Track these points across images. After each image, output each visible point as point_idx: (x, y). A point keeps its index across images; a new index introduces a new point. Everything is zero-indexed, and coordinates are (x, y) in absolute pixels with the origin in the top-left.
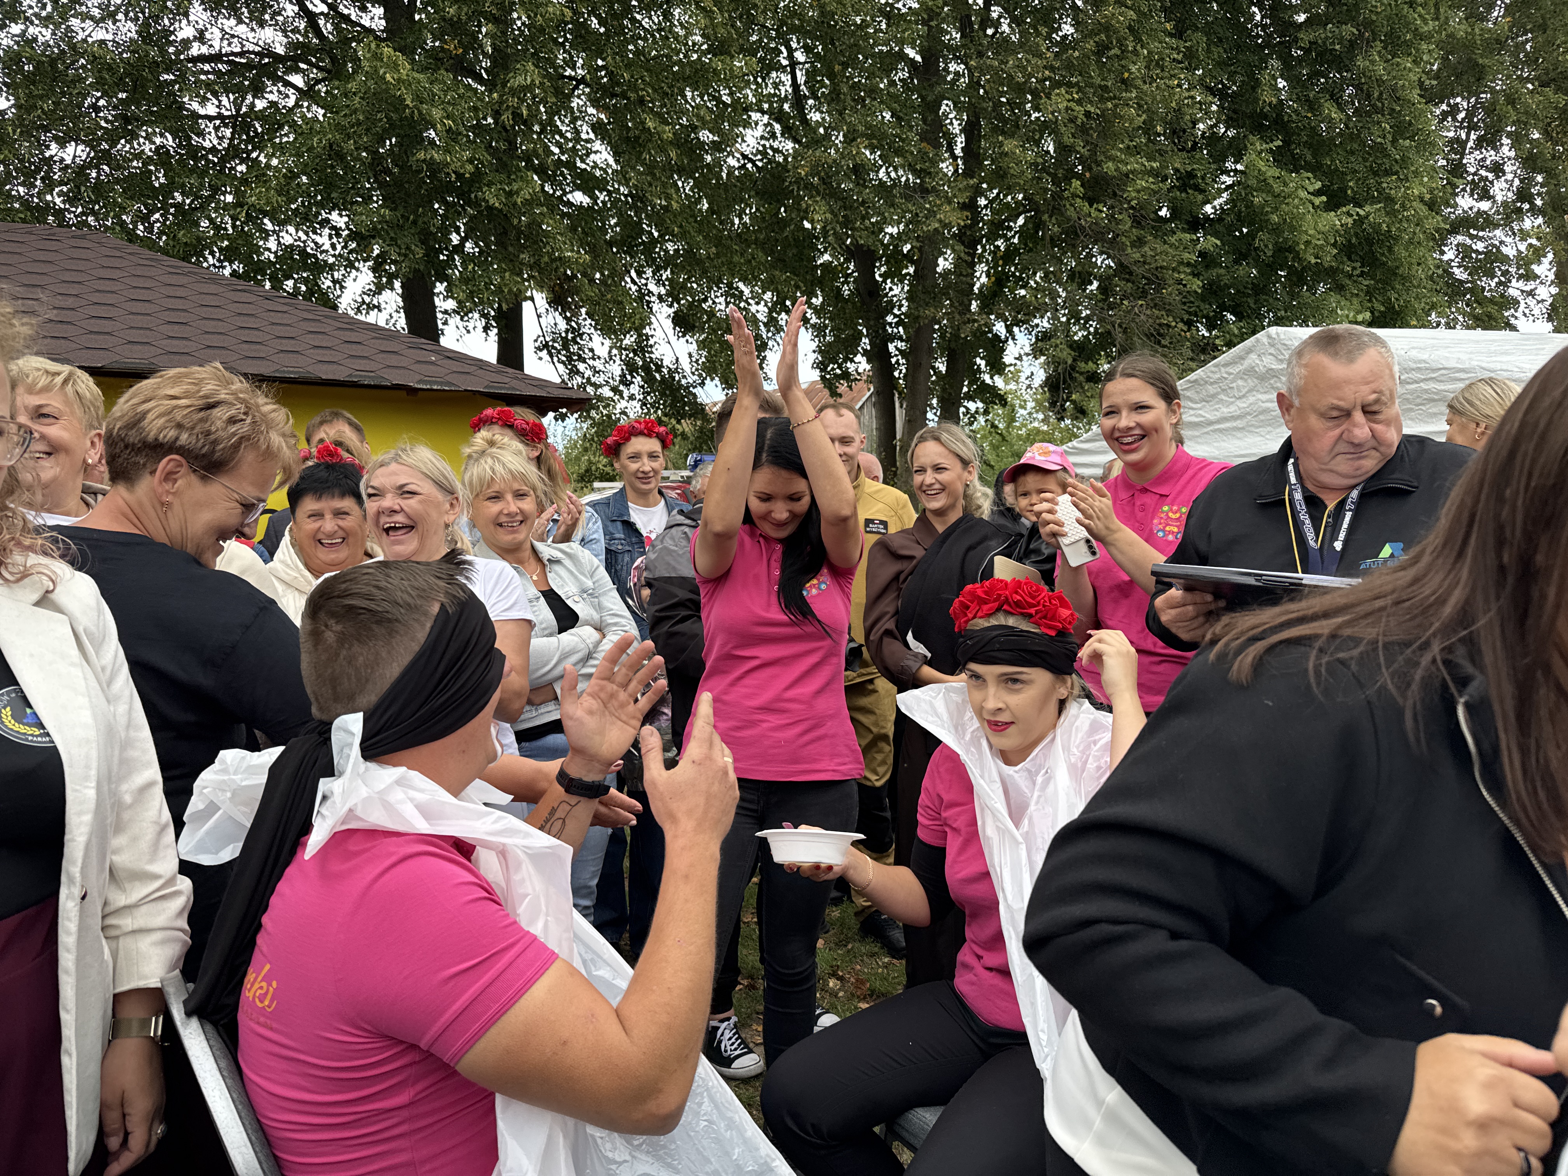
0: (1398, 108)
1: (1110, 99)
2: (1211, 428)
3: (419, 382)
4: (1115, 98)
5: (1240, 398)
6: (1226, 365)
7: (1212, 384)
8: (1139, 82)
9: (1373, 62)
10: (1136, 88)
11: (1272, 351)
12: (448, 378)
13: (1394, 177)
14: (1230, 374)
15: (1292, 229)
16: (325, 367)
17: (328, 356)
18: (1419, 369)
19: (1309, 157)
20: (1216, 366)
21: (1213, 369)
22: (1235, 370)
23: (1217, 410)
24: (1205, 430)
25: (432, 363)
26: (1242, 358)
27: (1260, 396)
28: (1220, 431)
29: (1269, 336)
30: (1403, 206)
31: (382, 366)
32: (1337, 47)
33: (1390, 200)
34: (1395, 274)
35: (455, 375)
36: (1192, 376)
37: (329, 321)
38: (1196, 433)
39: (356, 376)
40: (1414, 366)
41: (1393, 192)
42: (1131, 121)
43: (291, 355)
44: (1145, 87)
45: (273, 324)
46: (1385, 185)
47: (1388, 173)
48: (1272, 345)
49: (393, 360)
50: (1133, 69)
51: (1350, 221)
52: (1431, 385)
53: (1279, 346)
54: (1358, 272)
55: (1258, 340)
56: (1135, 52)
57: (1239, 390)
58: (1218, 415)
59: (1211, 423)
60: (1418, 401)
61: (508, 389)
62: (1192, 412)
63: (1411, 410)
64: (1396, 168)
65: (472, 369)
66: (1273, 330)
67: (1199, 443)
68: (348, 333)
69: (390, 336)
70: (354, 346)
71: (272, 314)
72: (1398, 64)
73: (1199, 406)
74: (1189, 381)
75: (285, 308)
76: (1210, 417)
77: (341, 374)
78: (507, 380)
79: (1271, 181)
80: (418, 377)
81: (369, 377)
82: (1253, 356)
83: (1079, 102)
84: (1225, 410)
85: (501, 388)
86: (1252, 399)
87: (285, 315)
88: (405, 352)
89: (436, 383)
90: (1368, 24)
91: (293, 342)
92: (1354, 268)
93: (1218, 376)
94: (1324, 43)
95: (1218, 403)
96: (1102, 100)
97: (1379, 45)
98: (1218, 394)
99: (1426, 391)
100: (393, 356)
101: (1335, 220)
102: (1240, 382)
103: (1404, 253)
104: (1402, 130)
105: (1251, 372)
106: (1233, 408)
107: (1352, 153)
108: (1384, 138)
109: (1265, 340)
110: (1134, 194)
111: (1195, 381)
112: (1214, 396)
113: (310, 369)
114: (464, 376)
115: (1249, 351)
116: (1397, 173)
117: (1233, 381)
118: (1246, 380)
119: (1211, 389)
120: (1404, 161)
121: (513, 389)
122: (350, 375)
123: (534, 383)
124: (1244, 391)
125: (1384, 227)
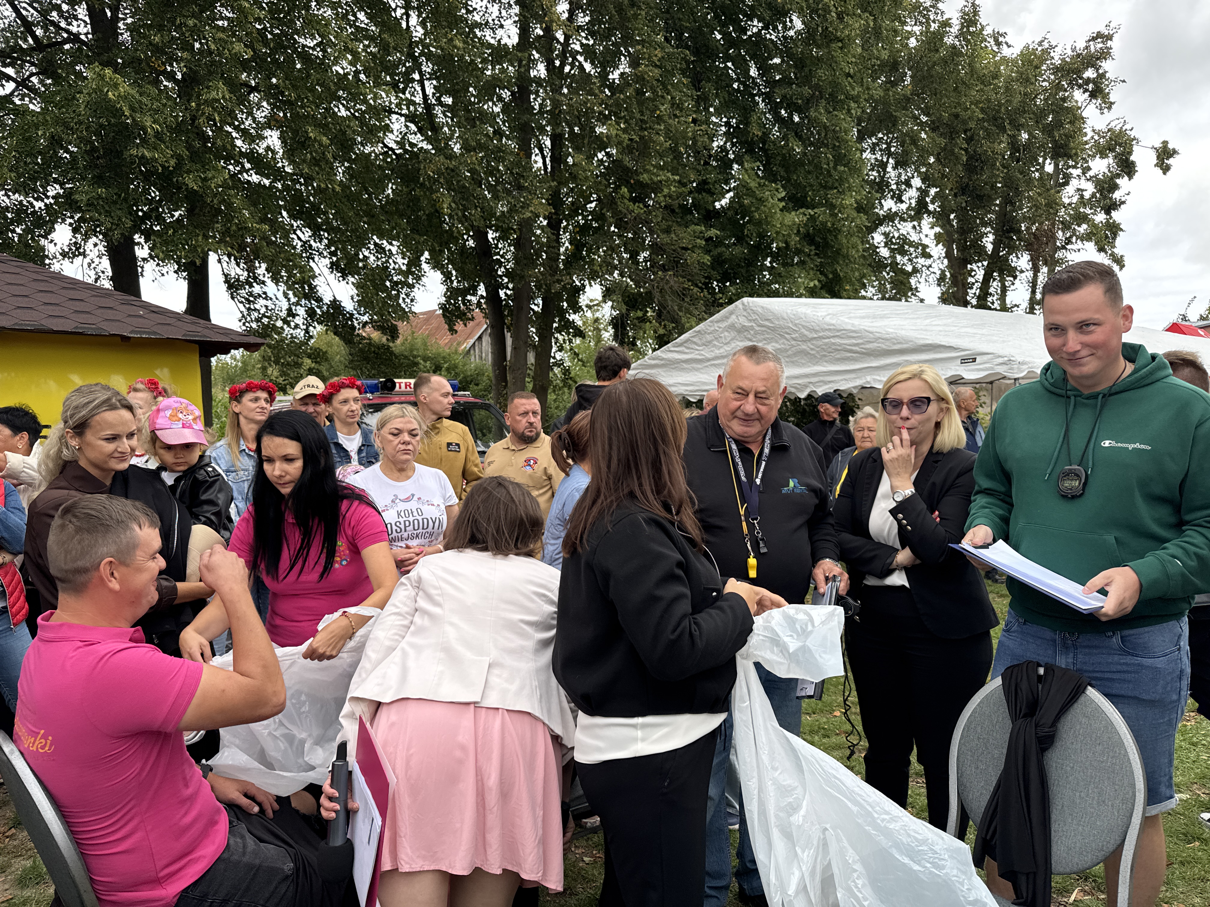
0: (837, 144)
1: (646, 129)
2: (709, 363)
3: (131, 332)
4: (650, 128)
5: (726, 344)
6: (717, 322)
7: (709, 334)
8: (666, 118)
9: (821, 114)
10: (664, 122)
11: (745, 314)
12: (155, 329)
13: (835, 191)
14: (720, 328)
15: (768, 223)
16: (56, 320)
17: (57, 310)
18: (830, 329)
19: (782, 173)
20: (711, 322)
21: (708, 324)
22: (723, 325)
23: (712, 351)
25: (140, 316)
26: (727, 318)
27: (738, 343)
28: (714, 365)
29: (743, 304)
30: (840, 211)
31: (101, 319)
32: (800, 101)
33: (832, 207)
34: (839, 254)
35: (159, 326)
37: (55, 281)
38: (699, 366)
39: (81, 328)
40: (827, 327)
41: (834, 201)
42: (661, 145)
43: (26, 311)
44: (671, 121)
45: (9, 284)
46: (829, 196)
47: (832, 188)
48: (745, 310)
49: (110, 314)
50: (662, 108)
51: (805, 218)
52: (837, 340)
53: (749, 311)
54: (812, 253)
55: (736, 306)
56: (663, 97)
57: (725, 339)
58: (713, 355)
59: (709, 360)
60: (830, 350)
61: (201, 336)
62: (697, 352)
63: (825, 356)
64: (837, 184)
65: (172, 321)
66: (746, 300)
68: (72, 292)
69: (106, 294)
70: (77, 303)
71: (8, 275)
72: (836, 116)
73: (701, 348)
74: (695, 332)
75: (18, 270)
76: (708, 356)
77: (68, 326)
78: (199, 329)
79: (755, 190)
80: (131, 328)
81: (92, 328)
82: (734, 317)
83: (624, 131)
84: (717, 352)
85: (195, 336)
86: (733, 345)
87: (18, 276)
88: (117, 308)
89: (145, 333)
90: (817, 87)
91: (26, 299)
92: (811, 250)
93: (712, 329)
94: (791, 98)
95: (713, 347)
96: (642, 129)
97: (823, 102)
98: (713, 340)
99: (834, 344)
100: (109, 311)
101: (796, 218)
102: (726, 334)
103: (845, 241)
104: (839, 159)
105: (732, 327)
106: (722, 351)
107: (809, 172)
108: (828, 165)
109: (741, 306)
110: (662, 199)
111: (699, 331)
112: (710, 342)
113: (43, 322)
114: (166, 327)
115: (731, 313)
116: (836, 188)
117: (722, 333)
118: (729, 332)
119: (709, 337)
120: (841, 180)
121: (205, 336)
122: (76, 327)
123: (220, 331)
124: (729, 339)
125: (829, 224)
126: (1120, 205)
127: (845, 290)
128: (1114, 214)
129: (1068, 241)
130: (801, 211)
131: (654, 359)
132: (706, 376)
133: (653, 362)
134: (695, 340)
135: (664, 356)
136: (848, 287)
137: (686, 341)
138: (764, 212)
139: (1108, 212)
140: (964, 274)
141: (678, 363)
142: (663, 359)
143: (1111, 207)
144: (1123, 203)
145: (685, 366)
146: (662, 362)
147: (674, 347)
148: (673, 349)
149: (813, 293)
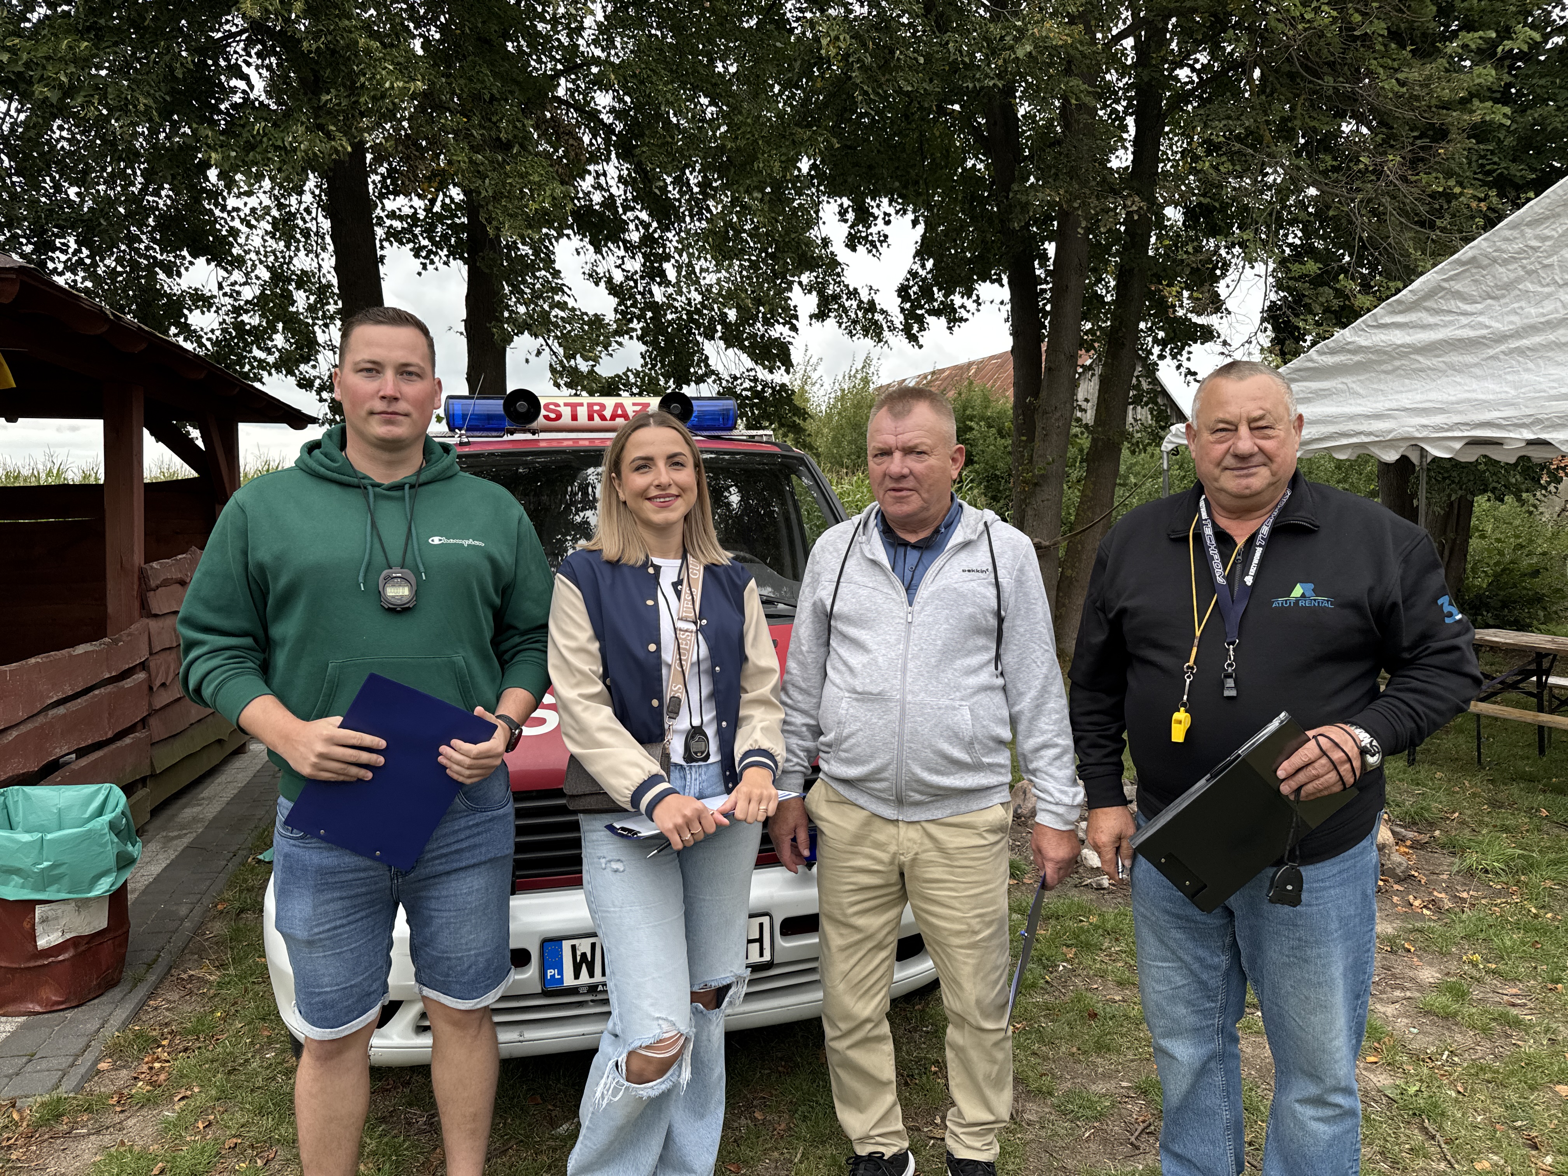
2: (1503, 347)
7: (1505, 262)
14: (1544, 239)
21: (1508, 233)
23: (1514, 312)
24: (1491, 352)
28: (1520, 351)
36: (1466, 252)
38: (1469, 359)
58: (1518, 321)
59: (1502, 338)
62: (1464, 320)
67: (1476, 377)
73: (1479, 306)
76: (1501, 326)
84: (1533, 311)
93: (1518, 246)
95: (1518, 298)
98: (1519, 280)
106: (1549, 306)
111: (1473, 260)
112: (1508, 286)
119: (1504, 273)
131: (1333, 352)
132: (1490, 385)
133: (1330, 360)
134: (1457, 286)
135: (1363, 341)
137: (1432, 293)
141: (1405, 355)
142: (1360, 349)
145: (1424, 361)
146: (1357, 358)
147: (1394, 312)
148: (1388, 320)
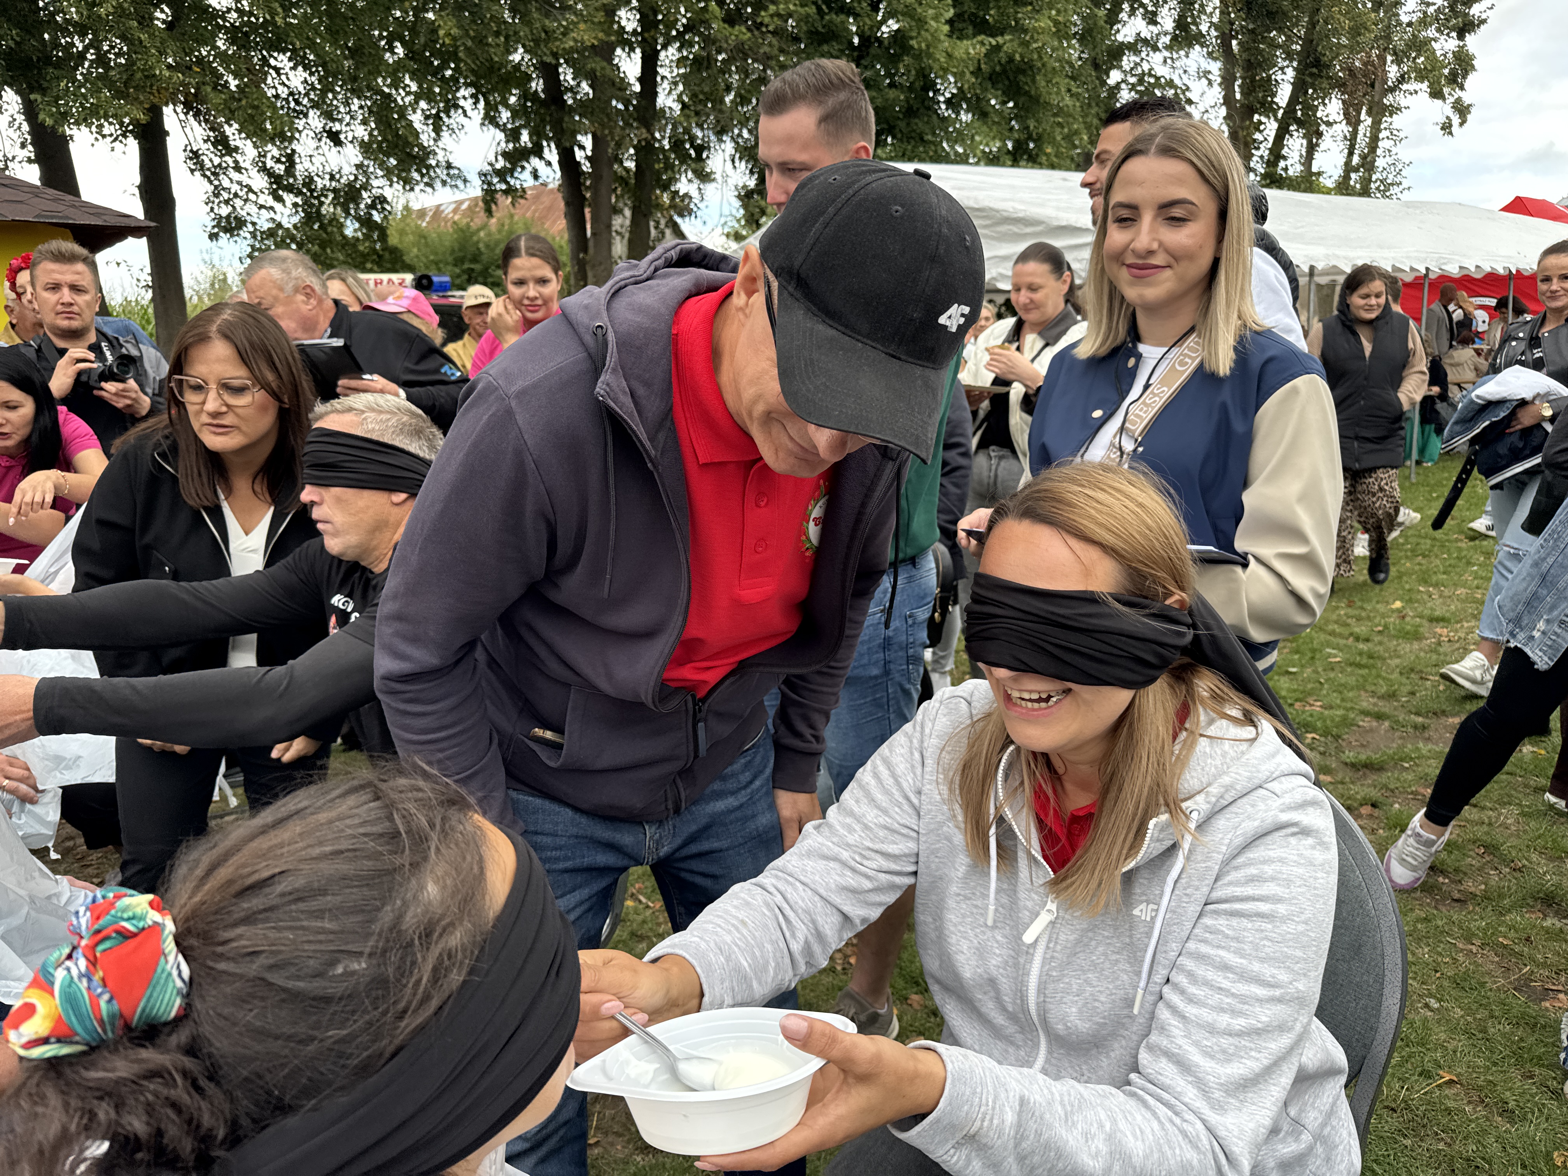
15: (930, 56)
30: (1032, 37)
51: (983, 50)
78: (61, 208)
85: (55, 217)
114: (14, 205)
121: (67, 217)
123: (90, 211)
125: (1018, 57)
126: (1478, 26)
127: (1046, 154)
128: (1470, 39)
129: (1402, 79)
130: (980, 38)
136: (1049, 150)
138: (926, 40)
139: (1461, 37)
140: (1248, 128)
143: (1466, 27)
144: (1483, 22)
149: (993, 160)
